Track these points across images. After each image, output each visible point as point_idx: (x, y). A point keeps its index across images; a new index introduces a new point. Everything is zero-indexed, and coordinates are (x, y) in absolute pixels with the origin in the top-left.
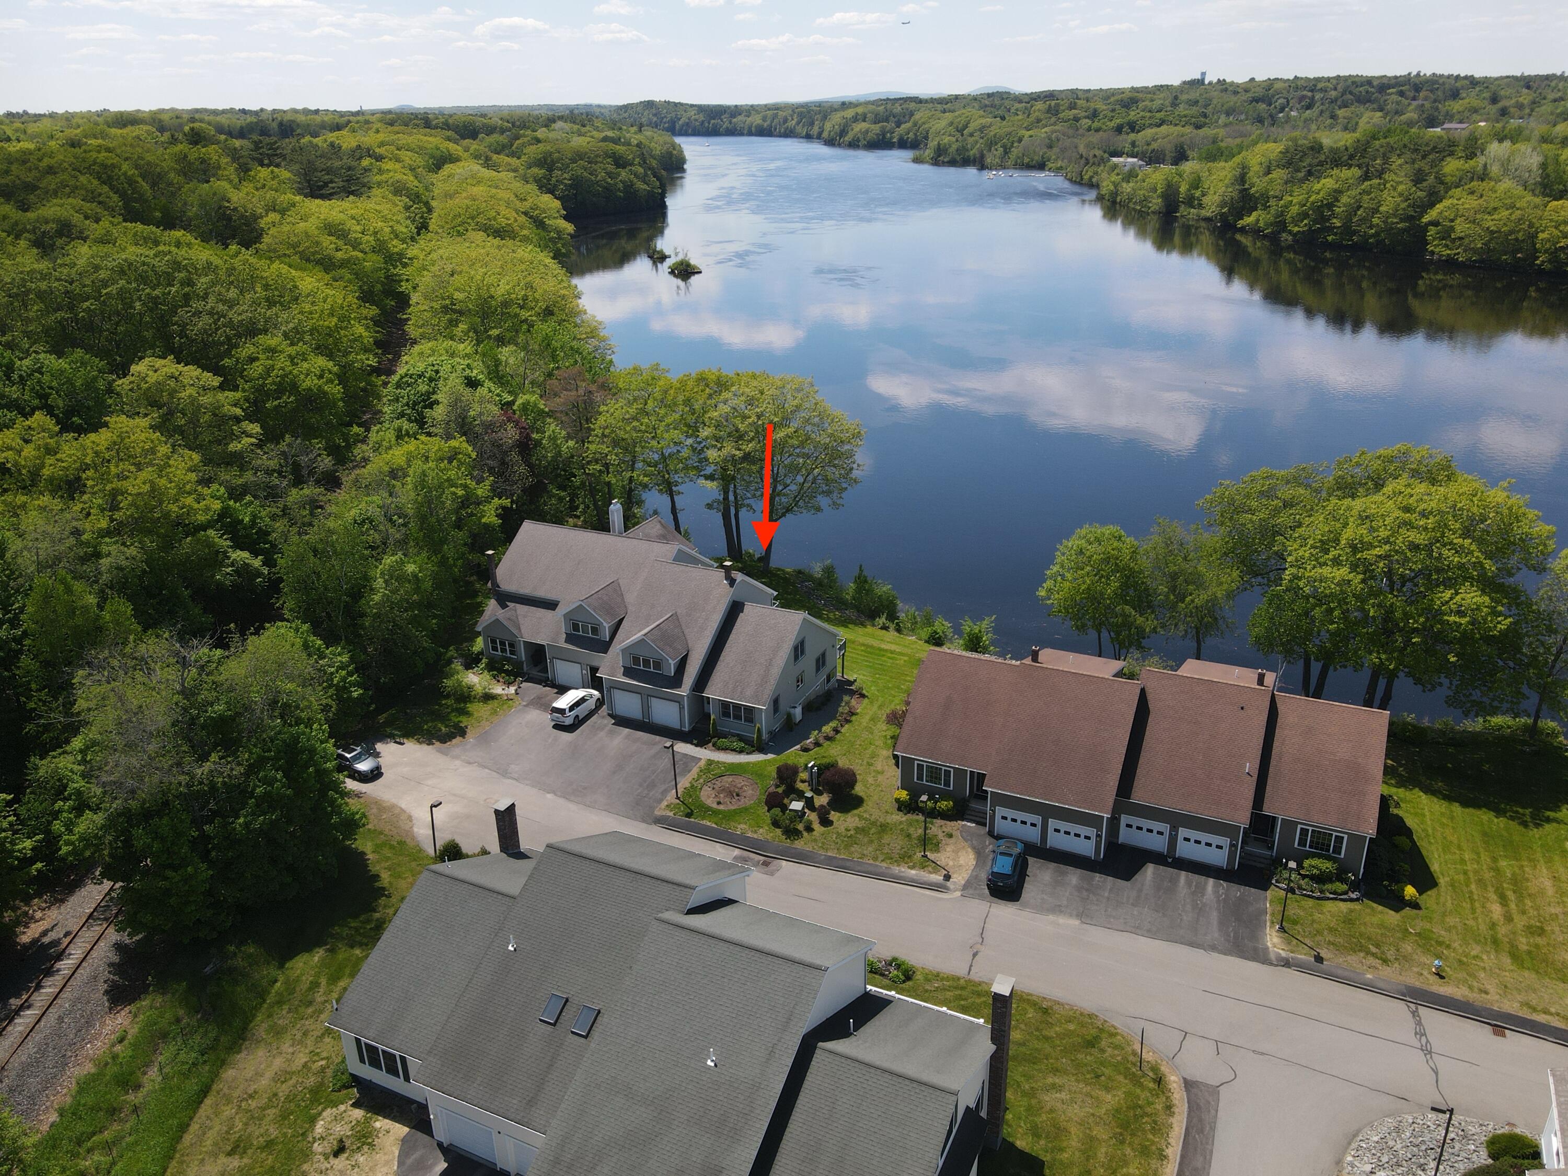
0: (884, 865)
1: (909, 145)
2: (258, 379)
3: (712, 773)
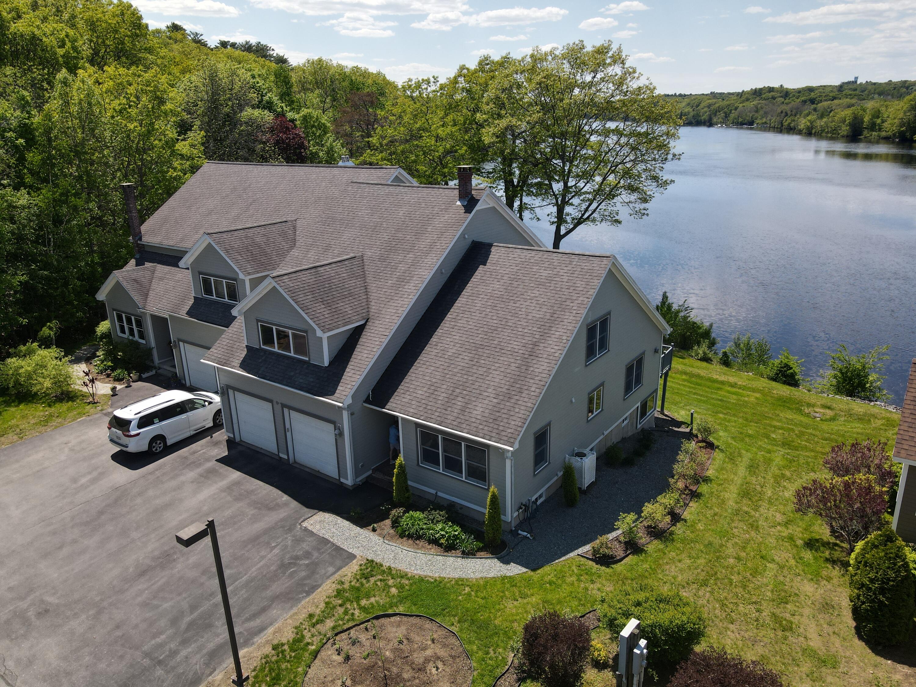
3: (363, 602)
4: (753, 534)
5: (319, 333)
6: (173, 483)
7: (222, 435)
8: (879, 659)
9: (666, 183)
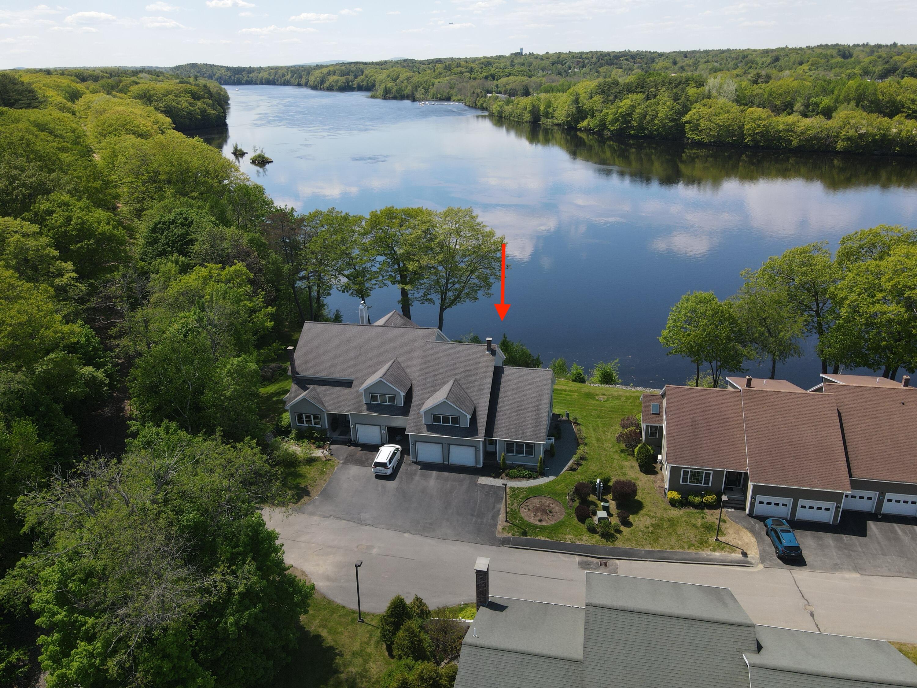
0: (691, 551)
1: (364, 89)
2: (60, 227)
3: (519, 497)
4: (606, 452)
5: (468, 416)
8: (647, 475)
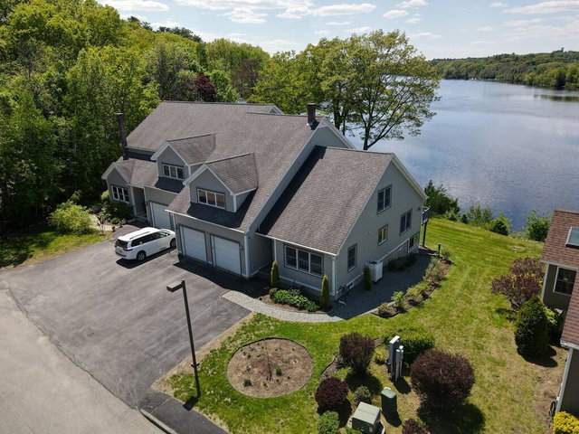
3: (256, 332)
4: (468, 305)
5: (232, 194)
6: (152, 275)
7: (175, 252)
8: (528, 363)
9: (431, 115)
